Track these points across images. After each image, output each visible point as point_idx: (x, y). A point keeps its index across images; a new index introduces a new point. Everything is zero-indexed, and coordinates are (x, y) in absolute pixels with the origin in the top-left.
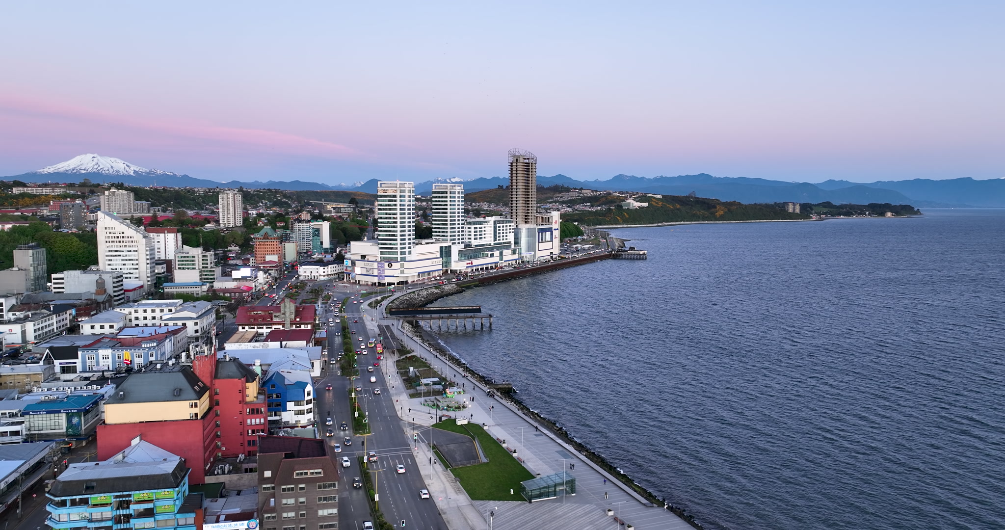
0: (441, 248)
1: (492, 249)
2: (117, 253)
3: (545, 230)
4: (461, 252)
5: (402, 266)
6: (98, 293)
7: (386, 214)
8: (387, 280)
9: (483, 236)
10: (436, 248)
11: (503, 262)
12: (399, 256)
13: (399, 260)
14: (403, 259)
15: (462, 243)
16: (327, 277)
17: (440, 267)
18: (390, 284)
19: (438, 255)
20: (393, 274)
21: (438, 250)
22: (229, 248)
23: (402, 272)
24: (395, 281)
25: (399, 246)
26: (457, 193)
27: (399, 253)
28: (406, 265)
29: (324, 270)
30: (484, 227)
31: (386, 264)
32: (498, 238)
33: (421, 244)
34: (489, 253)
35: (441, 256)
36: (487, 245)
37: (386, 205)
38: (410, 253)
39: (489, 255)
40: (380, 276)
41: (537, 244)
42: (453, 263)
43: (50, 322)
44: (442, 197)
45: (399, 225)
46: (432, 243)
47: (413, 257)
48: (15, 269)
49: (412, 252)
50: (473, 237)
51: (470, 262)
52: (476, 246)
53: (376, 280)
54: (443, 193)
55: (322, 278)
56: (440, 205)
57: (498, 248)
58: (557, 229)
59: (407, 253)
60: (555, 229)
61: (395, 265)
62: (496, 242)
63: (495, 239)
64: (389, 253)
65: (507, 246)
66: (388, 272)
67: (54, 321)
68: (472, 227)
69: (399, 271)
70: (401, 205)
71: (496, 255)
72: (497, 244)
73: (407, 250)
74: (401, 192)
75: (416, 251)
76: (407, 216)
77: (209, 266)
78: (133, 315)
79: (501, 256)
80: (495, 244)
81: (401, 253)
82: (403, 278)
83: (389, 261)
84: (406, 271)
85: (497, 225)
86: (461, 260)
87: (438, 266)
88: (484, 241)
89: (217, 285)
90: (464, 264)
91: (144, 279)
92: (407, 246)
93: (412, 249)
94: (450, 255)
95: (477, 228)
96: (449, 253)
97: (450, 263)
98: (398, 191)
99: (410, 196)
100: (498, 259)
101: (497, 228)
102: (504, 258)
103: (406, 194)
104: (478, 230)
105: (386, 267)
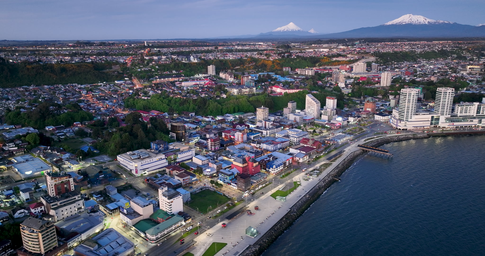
0: (432, 117)
1: (475, 118)
2: (309, 107)
4: (447, 119)
5: (405, 123)
6: (294, 121)
7: (402, 102)
8: (399, 127)
9: (468, 112)
10: (430, 116)
12: (405, 119)
13: (404, 121)
14: (407, 121)
15: (448, 114)
16: (383, 121)
17: (429, 125)
18: (400, 129)
19: (430, 120)
20: (401, 126)
21: (430, 117)
22: (378, 96)
23: (405, 126)
24: (401, 128)
25: (405, 115)
27: (405, 118)
28: (408, 123)
29: (383, 118)
30: (470, 108)
31: (399, 121)
32: (481, 113)
33: (419, 115)
34: (469, 120)
35: (432, 120)
36: (470, 116)
37: (402, 99)
38: (411, 118)
39: (469, 121)
40: (396, 125)
42: (440, 124)
44: (440, 94)
45: (406, 107)
46: (427, 114)
47: (412, 120)
48: (288, 108)
50: (459, 112)
51: (452, 123)
52: (460, 116)
53: (395, 126)
54: (440, 92)
55: (382, 121)
56: (438, 98)
57: (478, 118)
61: (402, 123)
63: (478, 112)
64: (402, 117)
66: (399, 124)
68: (460, 107)
69: (404, 125)
70: (408, 99)
71: (476, 121)
72: (479, 116)
73: (409, 117)
74: (409, 94)
75: (415, 118)
76: (411, 104)
77: (332, 115)
78: (289, 133)
79: (480, 122)
80: (476, 116)
81: (406, 118)
82: (405, 128)
83: (400, 120)
84: (407, 125)
85: (482, 106)
86: (446, 122)
87: (427, 125)
88: (468, 114)
89: (332, 122)
90: (448, 124)
91: (315, 116)
92: (409, 115)
93: (412, 117)
94: (439, 120)
95: (463, 108)
96: (438, 119)
97: (438, 123)
98: (408, 94)
99: (414, 96)
100: (476, 123)
101: (482, 108)
102: (482, 123)
103: (412, 95)
104: (464, 109)
105: (399, 122)
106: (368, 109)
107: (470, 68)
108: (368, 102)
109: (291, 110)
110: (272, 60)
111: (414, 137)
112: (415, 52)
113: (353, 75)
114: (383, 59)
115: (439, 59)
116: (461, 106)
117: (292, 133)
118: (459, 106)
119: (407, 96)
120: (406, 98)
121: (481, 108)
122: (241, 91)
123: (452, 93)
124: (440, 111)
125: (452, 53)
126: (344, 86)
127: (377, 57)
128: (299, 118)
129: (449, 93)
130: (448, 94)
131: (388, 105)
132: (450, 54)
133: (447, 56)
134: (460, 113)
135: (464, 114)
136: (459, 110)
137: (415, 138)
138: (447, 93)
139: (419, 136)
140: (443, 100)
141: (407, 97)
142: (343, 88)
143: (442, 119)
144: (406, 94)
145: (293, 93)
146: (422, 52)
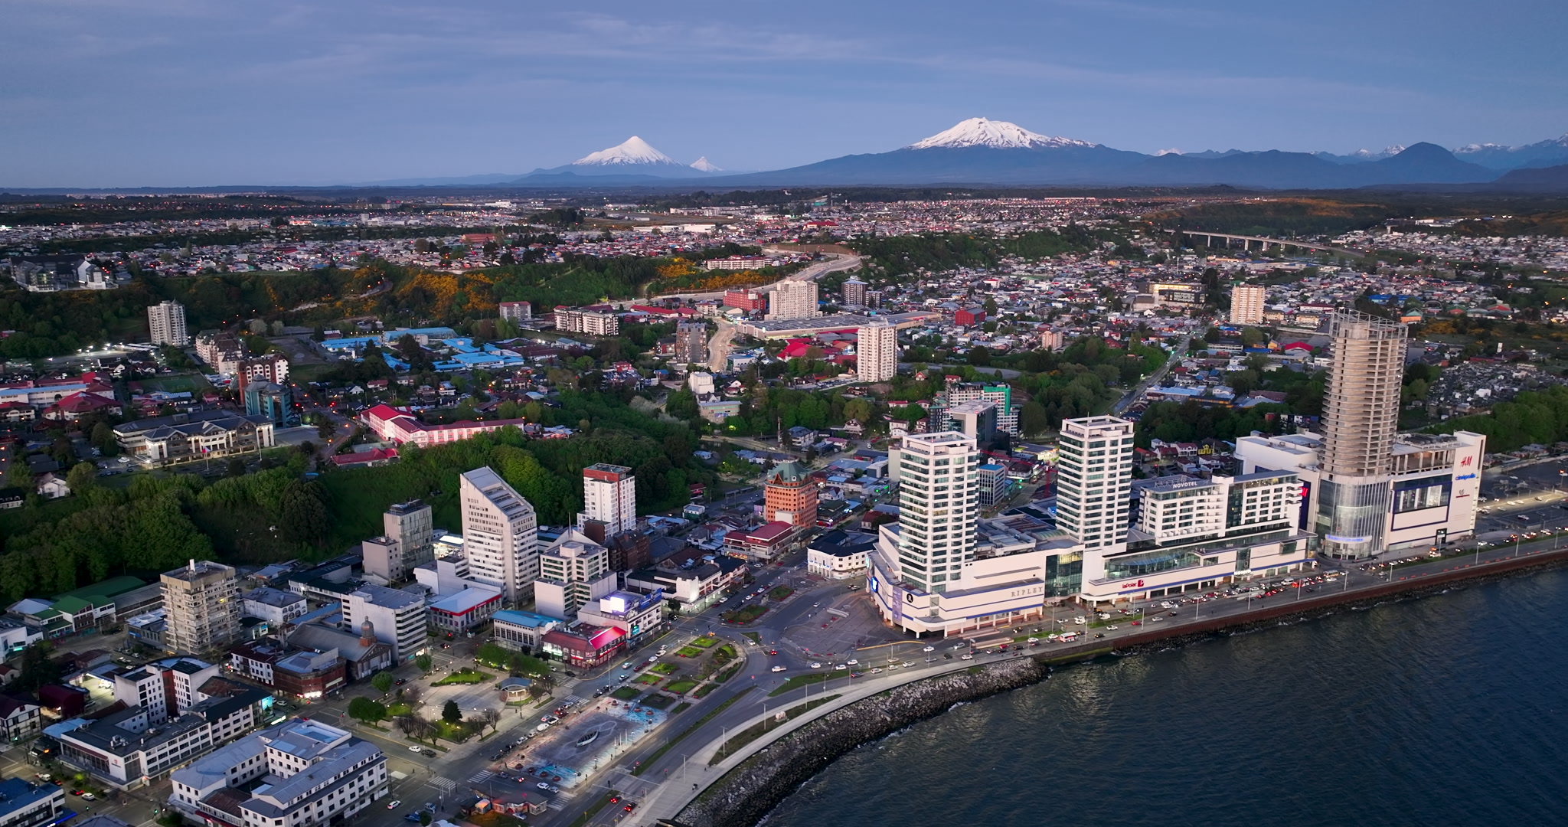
0: (1052, 561)
1: (1222, 546)
3: (1424, 484)
4: (1113, 563)
5: (934, 603)
6: (362, 643)
7: (911, 500)
8: (906, 624)
9: (1194, 519)
10: (1039, 559)
11: (1249, 571)
13: (928, 591)
14: (941, 590)
15: (1118, 541)
16: (844, 575)
17: (1041, 600)
18: (911, 633)
19: (1041, 574)
20: (917, 615)
21: (1043, 564)
22: (847, 427)
23: (934, 616)
24: (918, 629)
25: (929, 566)
26: (1108, 444)
27: (930, 578)
28: (943, 601)
29: (841, 563)
30: (1201, 501)
31: (905, 594)
32: (1243, 519)
33: (993, 555)
34: (1202, 558)
35: (1050, 576)
36: (1203, 538)
37: (911, 485)
38: (957, 577)
39: (1201, 562)
40: (895, 612)
41: (1389, 516)
42: (1086, 587)
43: (204, 733)
44: (1074, 451)
45: (930, 525)
46: (1027, 550)
47: (963, 584)
48: (383, 540)
49: (962, 576)
50: (1159, 524)
51: (1136, 581)
52: (1165, 544)
53: (890, 616)
54: (1075, 443)
55: (837, 576)
56: (1070, 466)
57: (1237, 544)
58: (1472, 476)
59: (948, 577)
60: (1459, 478)
61: (918, 601)
62: (1232, 529)
63: (1233, 518)
64: (915, 574)
65: (1276, 533)
66: (906, 610)
67: (209, 731)
68: (1160, 504)
69: (927, 613)
70: (936, 489)
71: (1227, 559)
72: (1239, 533)
73: (948, 572)
74: (937, 463)
75: (974, 573)
76: (951, 508)
77: (586, 578)
78: (270, 756)
79: (1244, 559)
80: (1228, 535)
81: (934, 579)
82: (933, 627)
83: (911, 588)
84: (941, 614)
85: (1246, 491)
86: (1111, 578)
87: (1032, 599)
88: (1194, 531)
89: (583, 617)
90: (1118, 586)
91: (510, 580)
92: (949, 564)
93: (964, 570)
94: (1080, 570)
95: (1174, 505)
96: (1076, 567)
97: (1077, 586)
98: (932, 463)
99: (959, 470)
100: (1230, 568)
101: (1245, 498)
102: (1253, 564)
103: (951, 467)
104: (1178, 508)
105: (905, 599)
106: (780, 517)
107: (1161, 292)
108: (778, 480)
109: (401, 550)
110: (459, 272)
111: (976, 684)
112: (992, 233)
113: (764, 330)
114: (887, 259)
115: (1064, 256)
116: (1166, 497)
117: (285, 762)
118: (1156, 497)
119: (931, 472)
120: (927, 480)
121: (1241, 496)
122: (181, 447)
123: (1125, 441)
124: (1082, 527)
125: (1103, 236)
126: (712, 389)
127: (867, 254)
128: (393, 619)
129: (1114, 443)
130: (1108, 448)
131: (878, 475)
132: (1096, 241)
133: (1088, 246)
134: (1165, 528)
135: (1179, 533)
136: (1160, 517)
137: (980, 688)
138: (1103, 444)
139: (997, 672)
140: (1089, 478)
141: (931, 476)
142: (706, 397)
143: (1094, 565)
144: (926, 463)
145: (451, 443)
146: (1012, 234)
